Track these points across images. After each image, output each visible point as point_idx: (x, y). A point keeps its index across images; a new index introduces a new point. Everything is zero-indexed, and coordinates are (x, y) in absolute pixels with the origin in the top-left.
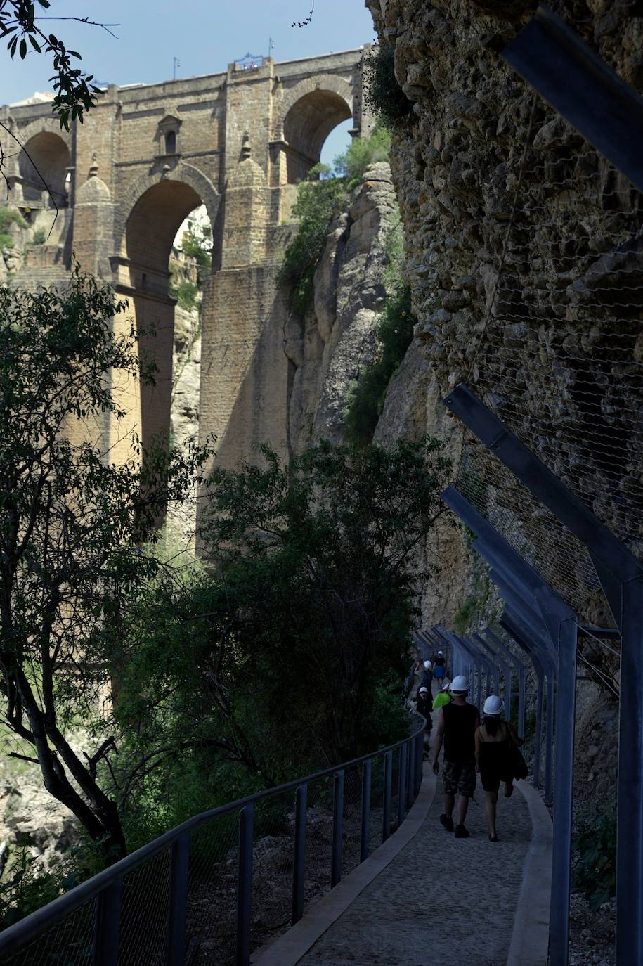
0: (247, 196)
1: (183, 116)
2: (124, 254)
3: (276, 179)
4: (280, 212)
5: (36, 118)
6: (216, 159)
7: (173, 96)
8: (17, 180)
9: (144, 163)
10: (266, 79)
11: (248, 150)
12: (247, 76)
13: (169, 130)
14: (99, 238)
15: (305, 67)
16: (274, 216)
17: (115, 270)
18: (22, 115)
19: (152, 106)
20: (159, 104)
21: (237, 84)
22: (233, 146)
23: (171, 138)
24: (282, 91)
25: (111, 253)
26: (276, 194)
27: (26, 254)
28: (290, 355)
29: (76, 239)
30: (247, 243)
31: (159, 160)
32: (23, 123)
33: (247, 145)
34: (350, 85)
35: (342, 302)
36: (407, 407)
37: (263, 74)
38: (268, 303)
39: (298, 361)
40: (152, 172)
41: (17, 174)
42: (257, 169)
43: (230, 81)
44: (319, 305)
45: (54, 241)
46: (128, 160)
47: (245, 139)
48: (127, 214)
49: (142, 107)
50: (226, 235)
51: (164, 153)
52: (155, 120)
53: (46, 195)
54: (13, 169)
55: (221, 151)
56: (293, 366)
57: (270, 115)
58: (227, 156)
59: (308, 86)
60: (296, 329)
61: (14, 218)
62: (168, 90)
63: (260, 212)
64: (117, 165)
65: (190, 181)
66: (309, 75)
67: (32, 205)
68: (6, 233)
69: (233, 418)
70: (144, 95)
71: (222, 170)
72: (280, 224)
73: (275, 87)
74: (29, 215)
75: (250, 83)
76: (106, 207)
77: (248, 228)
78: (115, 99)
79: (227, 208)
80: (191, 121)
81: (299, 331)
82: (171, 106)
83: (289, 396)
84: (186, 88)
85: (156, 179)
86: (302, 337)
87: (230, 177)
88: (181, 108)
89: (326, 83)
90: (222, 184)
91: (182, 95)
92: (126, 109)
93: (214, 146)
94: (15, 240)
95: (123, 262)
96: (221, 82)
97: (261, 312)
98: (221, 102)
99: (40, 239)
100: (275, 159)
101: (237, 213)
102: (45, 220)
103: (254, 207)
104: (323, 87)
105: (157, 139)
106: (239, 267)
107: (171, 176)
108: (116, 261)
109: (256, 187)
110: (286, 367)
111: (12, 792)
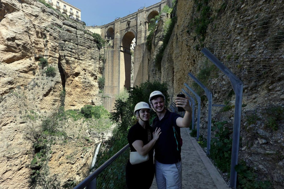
0: (141, 31)
1: (131, 20)
2: (122, 45)
3: (146, 28)
4: (147, 34)
5: (109, 26)
6: (136, 26)
7: (129, 17)
8: (106, 36)
9: (125, 29)
10: (144, 11)
11: (141, 24)
12: (141, 11)
13: (129, 23)
14: (118, 43)
15: (151, 7)
16: (146, 35)
17: (120, 48)
18: (107, 25)
19: (126, 20)
20: (127, 19)
21: (139, 13)
22: (139, 24)
23: (129, 24)
24: (147, 12)
25: (120, 45)
26: (146, 31)
27: (107, 47)
28: (148, 58)
29: (114, 44)
30: (141, 40)
31: (127, 28)
32: (107, 27)
33: (141, 23)
34: (159, 9)
35: (156, 41)
36: (168, 51)
37: (144, 10)
38: (144, 49)
39: (150, 59)
40: (126, 31)
41: (106, 35)
42: (143, 27)
43: (138, 13)
44: (152, 45)
45: (112, 45)
46: (122, 30)
47: (141, 22)
48: (122, 38)
49: (124, 20)
50: (137, 39)
51: (128, 27)
52: (126, 22)
53: (111, 38)
54: (106, 34)
55: (137, 25)
56: (149, 60)
57: (145, 17)
58: (138, 25)
59: (151, 11)
60: (149, 53)
61: (105, 41)
62: (128, 16)
63: (143, 34)
64: (121, 31)
65: (132, 31)
66: (151, 9)
67: (108, 40)
68: (104, 44)
69: (139, 71)
70: (125, 18)
71: (137, 28)
72: (147, 36)
73: (146, 12)
74: (108, 41)
75: (141, 12)
76: (119, 38)
77: (141, 37)
78: (120, 20)
79: (138, 34)
80: (132, 21)
81: (150, 53)
82: (129, 19)
83: (148, 66)
84: (131, 15)
85: (126, 32)
86: (150, 54)
87: (138, 29)
88: (131, 19)
89: (154, 9)
90: (137, 31)
91: (131, 17)
92: (122, 21)
93: (136, 25)
94: (106, 45)
95: (122, 47)
96: (137, 13)
97: (143, 51)
98: (137, 16)
99: (110, 45)
100: (146, 25)
101: (139, 35)
102: (111, 42)
103: (142, 33)
104: (154, 10)
105: (127, 25)
106: (140, 44)
107: (129, 31)
108: (121, 46)
109: (142, 30)
110: (148, 60)
111: (103, 134)
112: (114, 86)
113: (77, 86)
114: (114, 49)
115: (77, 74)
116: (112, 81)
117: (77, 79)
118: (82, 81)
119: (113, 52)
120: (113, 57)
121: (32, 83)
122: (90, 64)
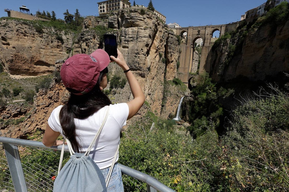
2: (192, 44)
14: (190, 42)
17: (192, 46)
48: (193, 40)
64: (192, 35)
76: (191, 39)
92: (194, 29)
111: (184, 93)
112: (186, 67)
113: (171, 68)
114: (187, 46)
115: (172, 61)
116: (185, 65)
117: (172, 64)
118: (174, 65)
119: (187, 47)
120: (186, 50)
121: (159, 67)
122: (176, 55)
